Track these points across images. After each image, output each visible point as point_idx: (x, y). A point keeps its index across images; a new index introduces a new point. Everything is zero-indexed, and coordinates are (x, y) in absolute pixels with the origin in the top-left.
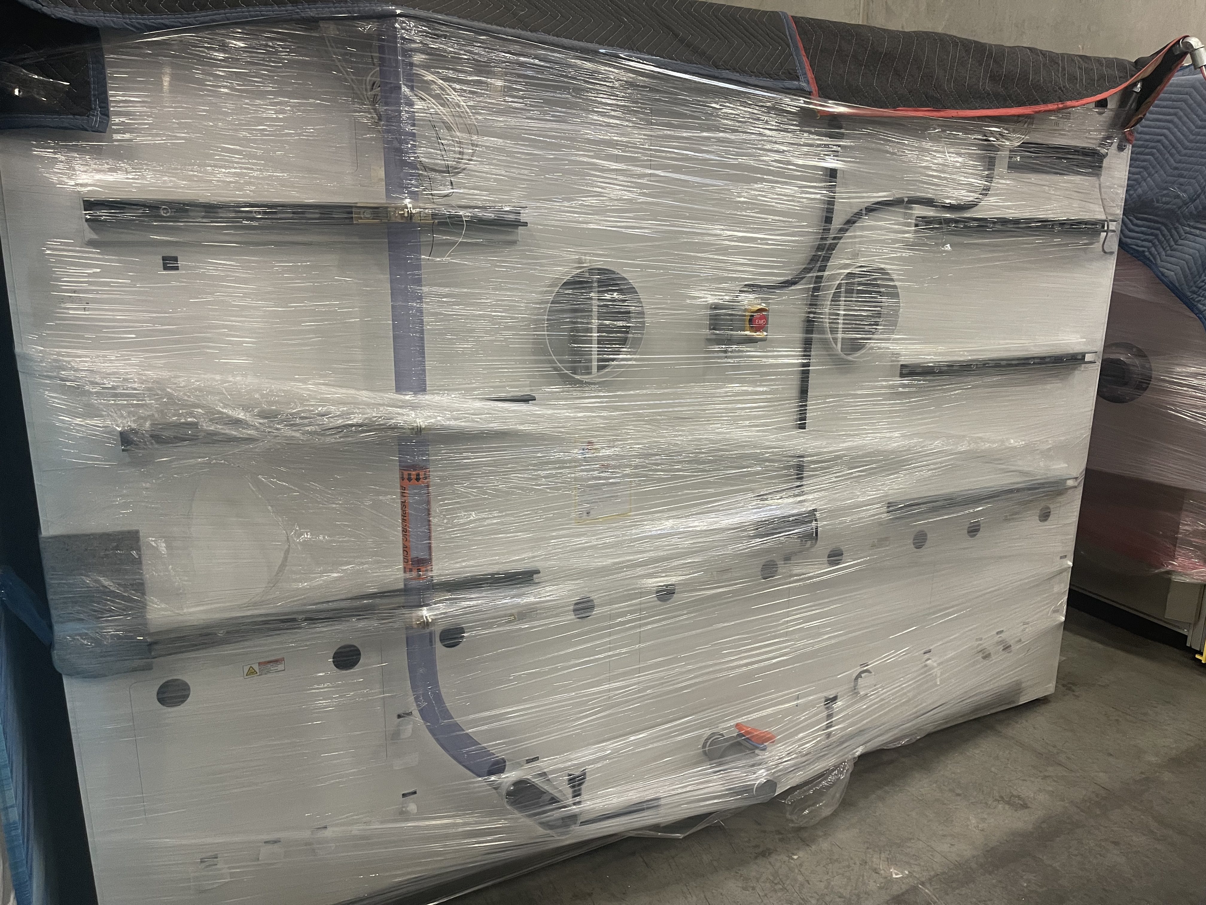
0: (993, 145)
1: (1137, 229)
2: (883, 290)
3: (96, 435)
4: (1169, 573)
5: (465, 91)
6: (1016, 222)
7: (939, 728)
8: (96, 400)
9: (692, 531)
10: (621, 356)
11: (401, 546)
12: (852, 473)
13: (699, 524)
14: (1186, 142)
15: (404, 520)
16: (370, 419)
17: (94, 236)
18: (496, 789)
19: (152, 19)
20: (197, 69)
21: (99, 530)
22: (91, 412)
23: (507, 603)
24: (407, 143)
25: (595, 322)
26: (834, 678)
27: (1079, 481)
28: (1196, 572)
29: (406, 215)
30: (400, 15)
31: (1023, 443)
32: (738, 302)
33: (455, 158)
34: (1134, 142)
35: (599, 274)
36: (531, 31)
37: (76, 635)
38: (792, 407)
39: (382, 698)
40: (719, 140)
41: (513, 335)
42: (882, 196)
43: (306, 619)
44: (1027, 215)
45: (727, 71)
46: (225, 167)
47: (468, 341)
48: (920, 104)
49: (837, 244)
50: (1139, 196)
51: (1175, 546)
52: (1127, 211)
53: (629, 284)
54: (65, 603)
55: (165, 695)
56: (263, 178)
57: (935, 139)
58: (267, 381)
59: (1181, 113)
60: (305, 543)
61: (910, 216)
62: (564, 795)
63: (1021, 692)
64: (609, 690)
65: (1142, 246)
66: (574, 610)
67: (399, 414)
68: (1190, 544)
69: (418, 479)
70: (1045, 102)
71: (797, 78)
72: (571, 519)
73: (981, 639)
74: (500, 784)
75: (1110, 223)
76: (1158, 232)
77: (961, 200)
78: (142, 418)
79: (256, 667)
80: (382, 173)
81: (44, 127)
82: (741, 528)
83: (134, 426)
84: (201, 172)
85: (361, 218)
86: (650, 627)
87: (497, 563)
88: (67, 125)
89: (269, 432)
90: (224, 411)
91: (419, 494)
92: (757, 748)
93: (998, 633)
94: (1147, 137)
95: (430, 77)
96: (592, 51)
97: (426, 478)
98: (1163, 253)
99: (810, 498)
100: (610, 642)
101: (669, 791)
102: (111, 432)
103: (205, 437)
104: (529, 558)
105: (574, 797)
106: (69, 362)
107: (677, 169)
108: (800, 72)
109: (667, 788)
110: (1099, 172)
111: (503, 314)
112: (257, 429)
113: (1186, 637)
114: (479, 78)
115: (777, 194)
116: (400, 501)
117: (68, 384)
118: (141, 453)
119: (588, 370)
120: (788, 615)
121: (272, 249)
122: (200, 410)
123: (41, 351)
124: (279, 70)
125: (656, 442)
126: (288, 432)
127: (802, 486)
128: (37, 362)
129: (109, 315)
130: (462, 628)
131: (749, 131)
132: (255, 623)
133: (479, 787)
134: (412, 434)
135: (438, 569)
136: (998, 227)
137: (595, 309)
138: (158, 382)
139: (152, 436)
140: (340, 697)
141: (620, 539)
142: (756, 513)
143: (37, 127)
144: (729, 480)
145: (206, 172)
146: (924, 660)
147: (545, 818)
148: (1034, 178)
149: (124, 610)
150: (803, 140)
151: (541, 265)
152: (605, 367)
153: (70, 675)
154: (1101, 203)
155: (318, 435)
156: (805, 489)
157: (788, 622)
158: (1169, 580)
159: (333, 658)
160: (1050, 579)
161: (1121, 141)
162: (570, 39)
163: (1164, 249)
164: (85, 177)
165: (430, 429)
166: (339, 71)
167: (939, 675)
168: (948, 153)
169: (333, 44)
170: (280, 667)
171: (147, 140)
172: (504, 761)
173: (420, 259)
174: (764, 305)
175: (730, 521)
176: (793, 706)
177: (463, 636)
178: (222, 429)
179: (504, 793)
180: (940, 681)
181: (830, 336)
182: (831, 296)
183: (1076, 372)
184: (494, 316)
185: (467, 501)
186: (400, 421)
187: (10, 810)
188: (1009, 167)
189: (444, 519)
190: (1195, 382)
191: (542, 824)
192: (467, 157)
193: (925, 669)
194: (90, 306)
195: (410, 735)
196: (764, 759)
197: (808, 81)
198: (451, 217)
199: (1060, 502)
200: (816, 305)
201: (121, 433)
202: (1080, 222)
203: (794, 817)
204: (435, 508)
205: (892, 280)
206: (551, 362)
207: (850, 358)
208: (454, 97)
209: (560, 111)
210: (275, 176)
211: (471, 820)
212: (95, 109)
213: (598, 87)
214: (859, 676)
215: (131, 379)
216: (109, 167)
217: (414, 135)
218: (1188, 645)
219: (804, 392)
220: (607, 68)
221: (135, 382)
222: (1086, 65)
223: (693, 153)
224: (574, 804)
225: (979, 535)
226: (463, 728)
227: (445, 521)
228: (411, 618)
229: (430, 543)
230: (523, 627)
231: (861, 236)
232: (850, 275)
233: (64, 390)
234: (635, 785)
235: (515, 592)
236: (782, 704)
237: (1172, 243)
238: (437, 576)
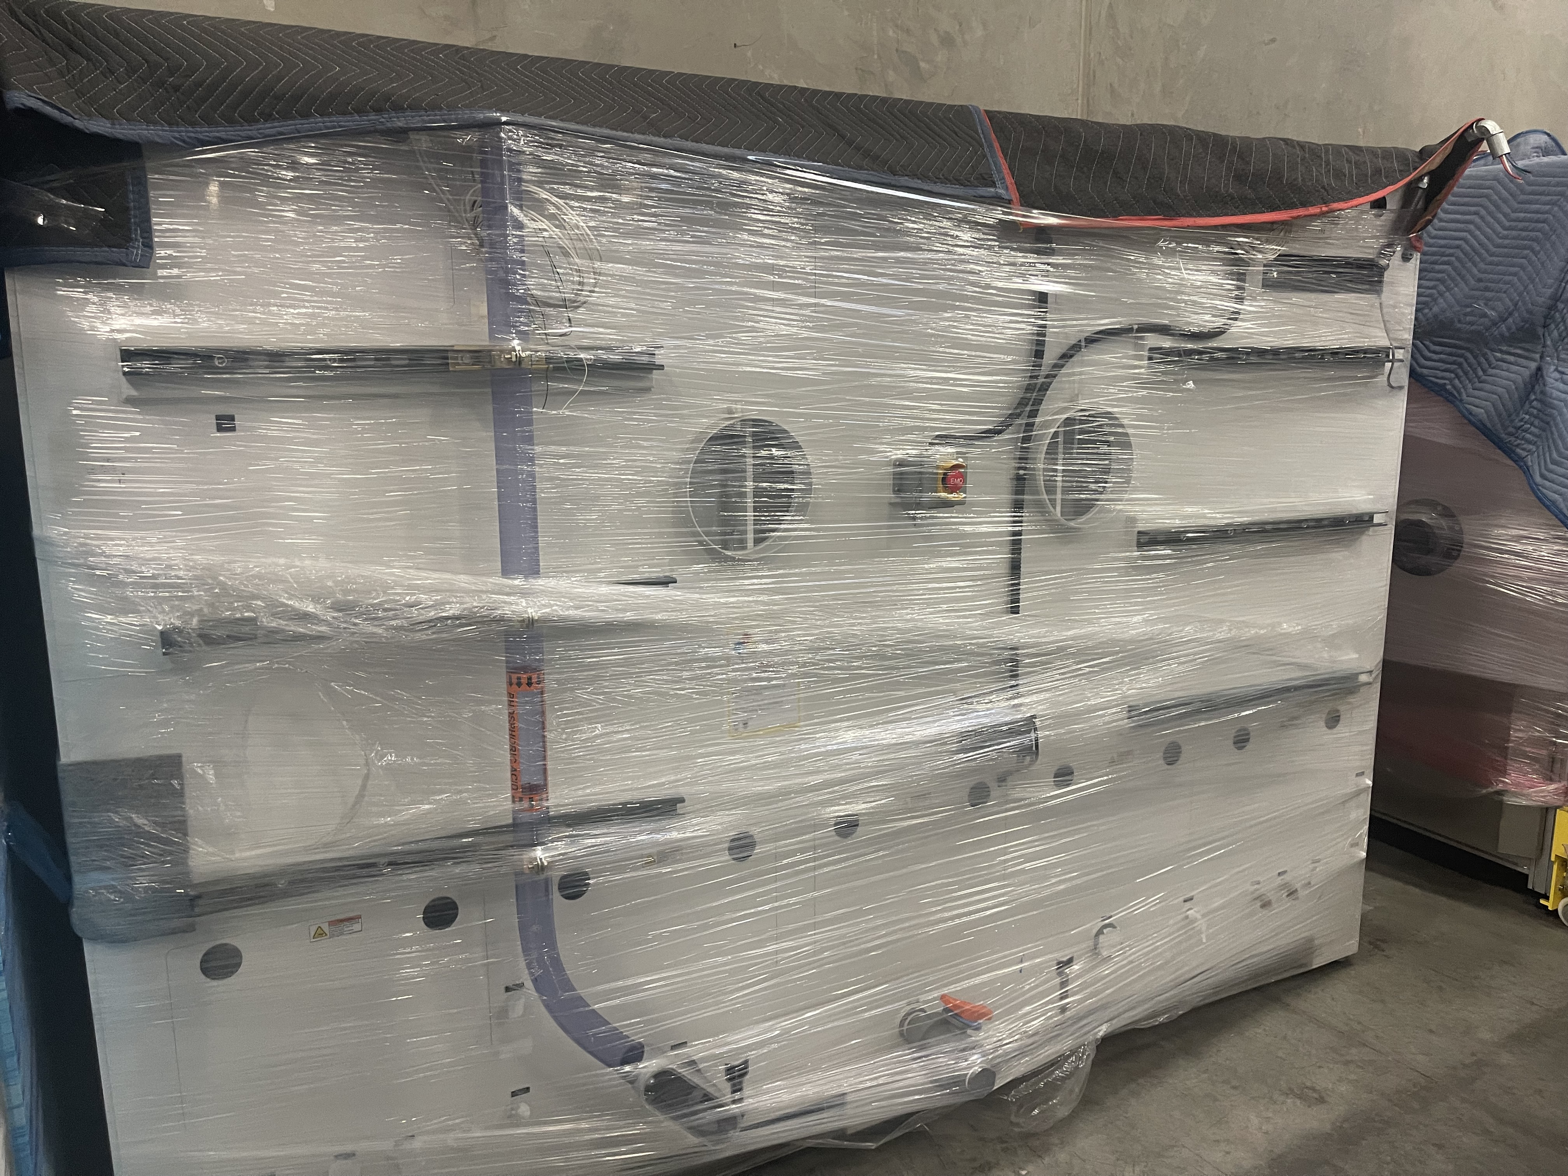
0: (1242, 260)
1: (1435, 357)
2: (1112, 439)
3: (130, 636)
4: (1500, 793)
5: (585, 209)
6: (1275, 352)
7: (1207, 1001)
8: (132, 592)
9: (878, 745)
10: (782, 526)
11: (509, 768)
12: (1080, 669)
13: (886, 735)
14: (1491, 247)
15: (512, 736)
16: (470, 609)
17: (134, 393)
18: (631, 1082)
19: (207, 132)
20: (262, 191)
21: (133, 755)
22: (126, 607)
23: (643, 840)
24: (516, 273)
25: (750, 484)
26: (1067, 934)
27: (1374, 675)
28: (1535, 792)
29: (514, 359)
30: (506, 123)
31: (1300, 627)
32: (928, 457)
33: (573, 290)
34: (1426, 249)
35: (754, 426)
36: (664, 137)
37: (101, 888)
38: (1002, 585)
39: (485, 965)
40: (898, 260)
41: (648, 502)
42: (1106, 323)
43: (390, 864)
44: (1290, 343)
45: (906, 178)
46: (294, 307)
47: (591, 511)
48: (1148, 212)
49: (1051, 383)
50: (1435, 316)
51: (1506, 759)
52: (1417, 335)
53: (791, 437)
54: (87, 848)
55: (213, 964)
56: (342, 319)
57: (1169, 253)
58: (342, 564)
59: (1483, 212)
60: (389, 768)
61: (1141, 347)
62: (720, 1090)
63: (1312, 953)
64: (777, 952)
65: (1443, 378)
66: (730, 849)
67: (505, 602)
68: (1525, 755)
69: (529, 684)
70: (1304, 205)
71: (993, 184)
72: (722, 732)
73: (1258, 883)
74: (637, 1076)
75: (1396, 351)
76: (1462, 360)
77: (1204, 326)
78: (189, 613)
79: (326, 928)
80: (484, 310)
81: (71, 262)
82: (939, 741)
83: (178, 623)
84: (264, 313)
85: (458, 364)
86: (826, 870)
87: (631, 790)
88: (99, 259)
89: (345, 628)
90: (289, 602)
91: (531, 703)
92: (969, 1027)
93: (1279, 874)
94: (1442, 242)
95: (544, 195)
96: (739, 158)
97: (539, 683)
98: (1470, 386)
99: (1027, 701)
100: (776, 890)
101: (856, 1084)
102: (151, 631)
103: (266, 636)
104: (670, 782)
105: (734, 1092)
106: (99, 546)
107: (846, 297)
108: (996, 177)
109: (852, 1081)
110: (1378, 288)
111: (635, 477)
112: (329, 624)
113: (1526, 877)
114: (602, 194)
115: (973, 324)
116: (507, 711)
117: (98, 572)
118: (186, 657)
119: (742, 544)
120: (1005, 852)
121: (350, 403)
122: (259, 603)
123: (65, 533)
124: (360, 190)
125: (828, 633)
126: (370, 628)
127: (1017, 685)
128: (58, 546)
129: (149, 488)
130: (586, 874)
131: (935, 248)
132: (325, 870)
133: (610, 1080)
134: (522, 627)
135: (556, 798)
136: (1253, 359)
137: (750, 469)
138: (209, 570)
139: (200, 636)
140: (432, 964)
141: (786, 756)
142: (958, 721)
143: (66, 262)
144: (921, 680)
145: (270, 313)
146: (1184, 910)
147: (696, 1120)
148: (1297, 298)
149: (161, 855)
150: (1003, 258)
151: (682, 417)
152: (764, 539)
153: (94, 939)
154: (1382, 325)
155: (405, 630)
156: (1021, 690)
157: (1005, 861)
158: (1501, 803)
159: (424, 913)
160: (1344, 803)
161: (1406, 249)
162: (713, 144)
163: (1470, 381)
164: (123, 321)
165: (545, 621)
166: (432, 190)
167: (1204, 929)
168: (1186, 269)
169: (426, 159)
170: (357, 927)
171: (201, 276)
172: (641, 1046)
173: (532, 412)
174: (961, 460)
175: (927, 732)
176: (1014, 972)
177: (589, 884)
178: (286, 625)
179: (642, 1089)
180: (1206, 936)
181: (1045, 497)
182: (1045, 448)
183: (1364, 537)
184: (624, 479)
185: (591, 711)
186: (507, 611)
187: (15, 1111)
188: (1264, 286)
189: (562, 734)
190: (1518, 547)
191: (692, 1129)
192: (589, 288)
193: (1187, 921)
194: (127, 477)
195: (521, 1013)
196: (978, 1041)
197: (1007, 187)
198: (569, 361)
199: (1349, 703)
200: (1026, 459)
201: (162, 633)
202: (1355, 351)
203: (1021, 1121)
204: (552, 720)
205: (1122, 426)
206: (696, 534)
207: (1072, 524)
208: (572, 217)
209: (702, 232)
210: (354, 316)
211: (599, 1124)
212: (136, 240)
213: (747, 201)
214: (1100, 932)
215: (176, 565)
216: (152, 309)
217: (523, 263)
218: (1530, 887)
219: (1015, 568)
220: (758, 178)
221: (180, 569)
222: (1357, 158)
223: (866, 277)
224: (734, 1102)
225: (1249, 746)
226: (589, 1002)
227: (564, 736)
228: (521, 860)
229: (545, 765)
230: (664, 871)
231: (1081, 373)
232: (1069, 421)
233: (92, 580)
234: (813, 1077)
235: (652, 826)
236: (1000, 969)
237: (1480, 373)
238: (555, 806)
